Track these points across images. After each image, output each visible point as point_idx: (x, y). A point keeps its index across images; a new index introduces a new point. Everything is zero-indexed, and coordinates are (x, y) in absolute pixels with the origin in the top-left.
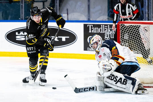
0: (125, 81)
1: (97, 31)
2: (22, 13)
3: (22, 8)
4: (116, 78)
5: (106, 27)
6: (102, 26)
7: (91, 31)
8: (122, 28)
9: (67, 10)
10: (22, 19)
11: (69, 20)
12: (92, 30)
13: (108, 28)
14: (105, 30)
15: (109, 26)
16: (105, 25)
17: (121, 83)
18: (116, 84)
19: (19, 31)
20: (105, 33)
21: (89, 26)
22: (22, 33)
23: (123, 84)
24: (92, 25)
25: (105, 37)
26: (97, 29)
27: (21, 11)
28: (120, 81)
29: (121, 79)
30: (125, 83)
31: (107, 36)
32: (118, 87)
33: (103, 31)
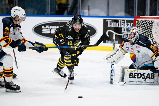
0: (153, 75)
1: (115, 26)
2: (48, 9)
3: (48, 4)
4: (144, 75)
5: (123, 22)
6: (119, 21)
7: (110, 26)
8: (138, 22)
9: (89, 6)
10: (48, 14)
11: (90, 15)
12: (110, 24)
13: (124, 23)
14: (122, 24)
15: (126, 21)
16: (122, 20)
17: (150, 78)
18: (145, 80)
19: (45, 25)
20: (122, 28)
21: (108, 21)
22: (47, 27)
23: (152, 78)
24: (111, 21)
25: (122, 31)
26: (115, 24)
27: (47, 7)
28: (148, 76)
29: (148, 74)
30: (153, 77)
31: (124, 30)
32: (147, 82)
33: (120, 26)
